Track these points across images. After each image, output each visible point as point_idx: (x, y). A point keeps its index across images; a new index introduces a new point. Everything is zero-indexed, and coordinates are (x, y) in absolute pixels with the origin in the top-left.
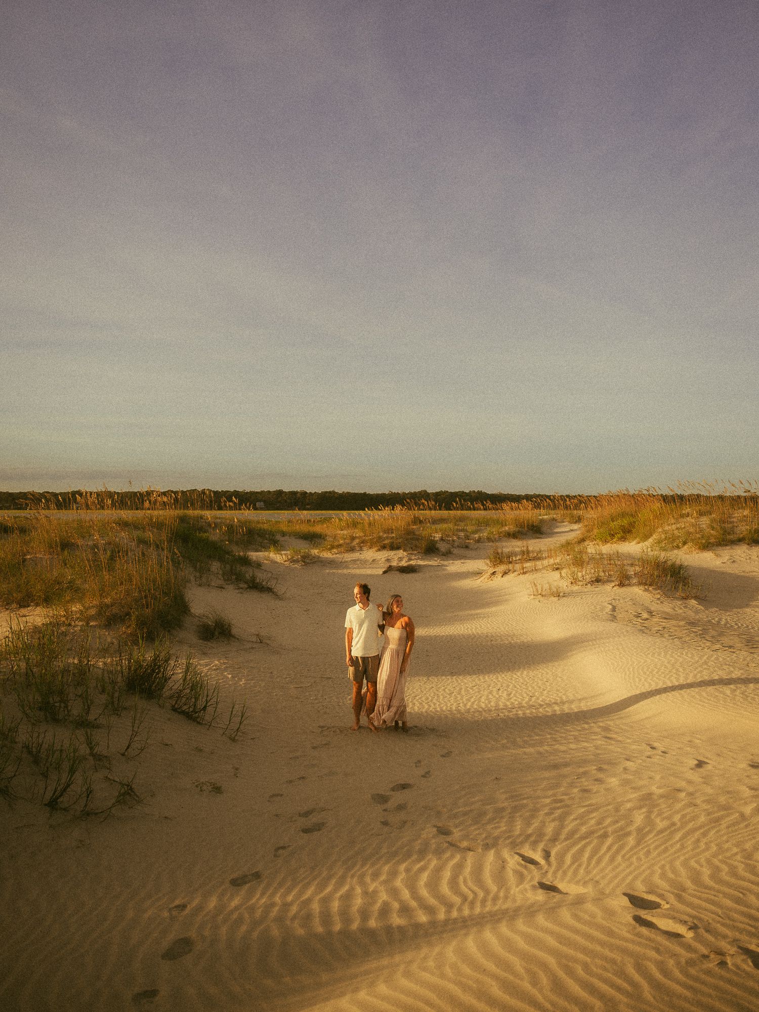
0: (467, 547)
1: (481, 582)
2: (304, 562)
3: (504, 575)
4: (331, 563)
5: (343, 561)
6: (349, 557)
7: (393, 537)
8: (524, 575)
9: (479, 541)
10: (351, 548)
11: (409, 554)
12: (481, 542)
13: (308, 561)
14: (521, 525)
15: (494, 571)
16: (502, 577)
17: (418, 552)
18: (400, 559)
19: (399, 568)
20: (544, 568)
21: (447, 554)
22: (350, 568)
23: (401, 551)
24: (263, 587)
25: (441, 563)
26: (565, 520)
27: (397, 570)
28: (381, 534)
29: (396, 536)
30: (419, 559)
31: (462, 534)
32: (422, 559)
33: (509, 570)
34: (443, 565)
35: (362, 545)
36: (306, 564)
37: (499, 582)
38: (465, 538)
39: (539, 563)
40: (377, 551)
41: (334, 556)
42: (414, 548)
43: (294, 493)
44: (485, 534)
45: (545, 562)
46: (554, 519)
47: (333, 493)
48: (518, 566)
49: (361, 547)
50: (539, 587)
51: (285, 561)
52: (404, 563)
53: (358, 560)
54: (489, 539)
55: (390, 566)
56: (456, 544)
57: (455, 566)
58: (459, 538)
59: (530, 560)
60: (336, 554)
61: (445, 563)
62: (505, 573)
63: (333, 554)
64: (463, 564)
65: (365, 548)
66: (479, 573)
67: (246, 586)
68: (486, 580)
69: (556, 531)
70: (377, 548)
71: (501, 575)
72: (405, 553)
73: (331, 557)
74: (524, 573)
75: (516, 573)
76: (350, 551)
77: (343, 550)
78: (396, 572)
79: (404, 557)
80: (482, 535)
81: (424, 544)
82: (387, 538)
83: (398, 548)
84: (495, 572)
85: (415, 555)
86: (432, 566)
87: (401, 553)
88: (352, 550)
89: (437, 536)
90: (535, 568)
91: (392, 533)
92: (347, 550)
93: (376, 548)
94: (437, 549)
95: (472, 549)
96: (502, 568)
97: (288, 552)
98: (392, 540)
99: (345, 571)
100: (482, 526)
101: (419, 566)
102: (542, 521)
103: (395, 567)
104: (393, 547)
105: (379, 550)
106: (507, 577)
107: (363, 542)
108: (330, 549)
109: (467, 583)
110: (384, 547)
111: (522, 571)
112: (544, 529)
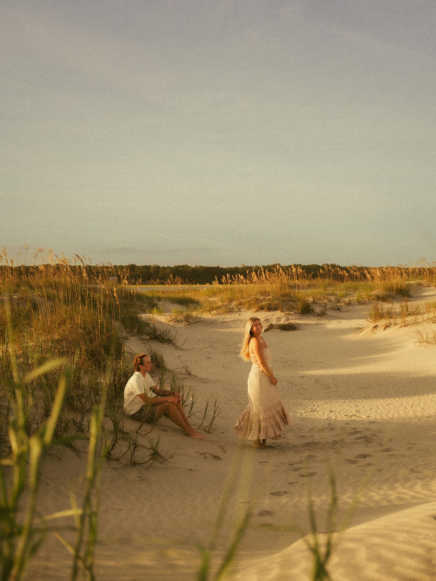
0: (339, 309)
1: (364, 335)
2: (187, 322)
3: (386, 328)
4: (212, 323)
5: (224, 321)
6: (228, 317)
7: (270, 299)
8: (405, 328)
9: (349, 304)
10: (229, 309)
11: (286, 314)
12: (352, 305)
13: (190, 321)
14: (391, 289)
15: (375, 325)
16: (384, 330)
17: (295, 313)
18: (279, 319)
19: (280, 326)
20: (424, 321)
21: (322, 315)
22: (231, 327)
23: (279, 312)
24: (163, 339)
25: (318, 322)
26: (431, 285)
27: (278, 328)
28: (258, 296)
29: (273, 298)
30: (296, 319)
31: (332, 298)
32: (299, 319)
33: (391, 324)
34: (320, 324)
35: (240, 307)
36: (189, 324)
37: (381, 333)
38: (336, 301)
39: (420, 317)
40: (255, 312)
41: (214, 317)
42: (291, 309)
43: (147, 268)
44: (354, 298)
45: (426, 316)
46: (419, 284)
47: (185, 267)
48: (399, 321)
49: (239, 309)
50: (425, 336)
51: (169, 321)
52: (282, 322)
53: (238, 320)
54: (360, 303)
55: (271, 325)
56: (328, 307)
57: (332, 325)
58: (330, 301)
59: (409, 314)
60: (217, 315)
61: (322, 322)
62: (387, 327)
63: (213, 316)
64: (339, 323)
65: (243, 310)
66: (360, 329)
67: (148, 337)
68: (369, 332)
69: (424, 294)
70: (256, 309)
71: (383, 328)
72: (283, 314)
73: (212, 317)
74: (406, 326)
75: (397, 326)
76: (229, 312)
77: (222, 312)
78: (277, 330)
79: (282, 317)
80: (352, 298)
81: (300, 305)
82: (264, 299)
83: (275, 309)
84: (377, 326)
85: (292, 315)
86: (310, 324)
87: (278, 314)
88: (231, 311)
89: (311, 299)
90: (416, 321)
91: (269, 295)
92: (227, 312)
93: (254, 309)
94: (312, 310)
95: (343, 311)
96: (382, 322)
97: (172, 314)
98: (269, 302)
99: (227, 330)
100: (350, 291)
101: (299, 324)
102: (409, 285)
103: (275, 326)
104: (270, 308)
105: (257, 311)
106: (389, 330)
107: (241, 304)
108: (210, 311)
109: (351, 337)
110: (262, 308)
111: (403, 324)
112: (412, 293)
